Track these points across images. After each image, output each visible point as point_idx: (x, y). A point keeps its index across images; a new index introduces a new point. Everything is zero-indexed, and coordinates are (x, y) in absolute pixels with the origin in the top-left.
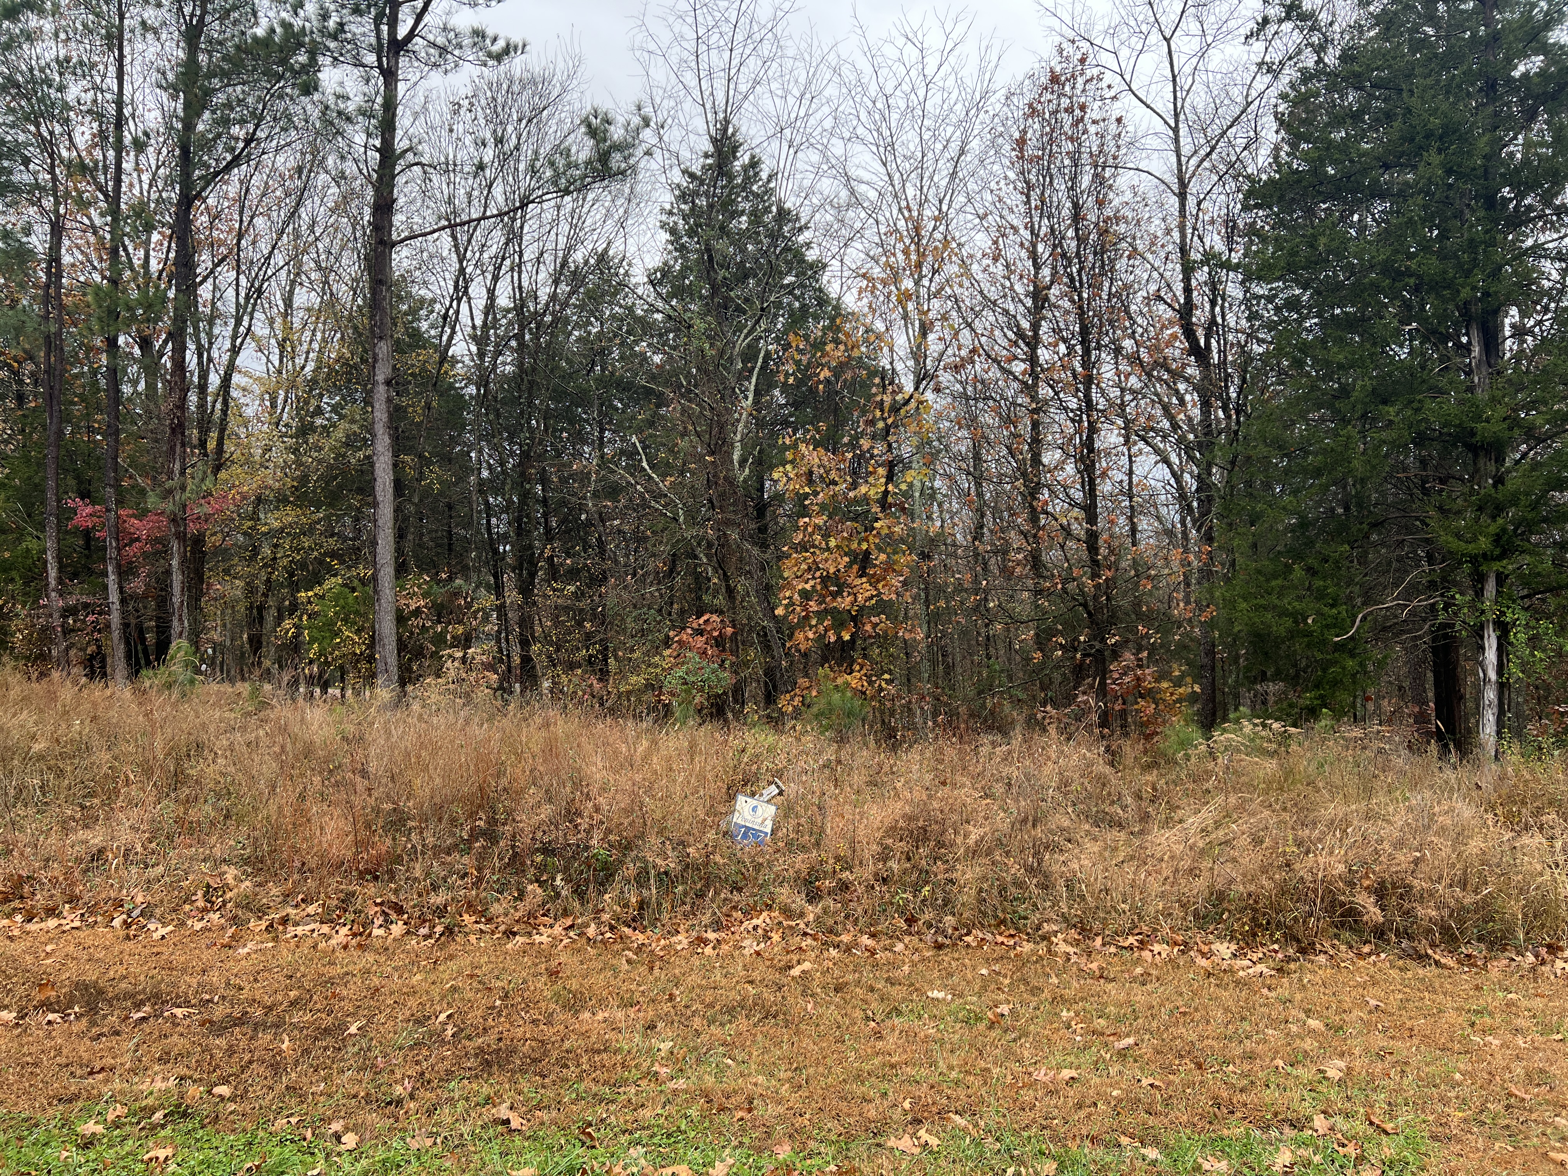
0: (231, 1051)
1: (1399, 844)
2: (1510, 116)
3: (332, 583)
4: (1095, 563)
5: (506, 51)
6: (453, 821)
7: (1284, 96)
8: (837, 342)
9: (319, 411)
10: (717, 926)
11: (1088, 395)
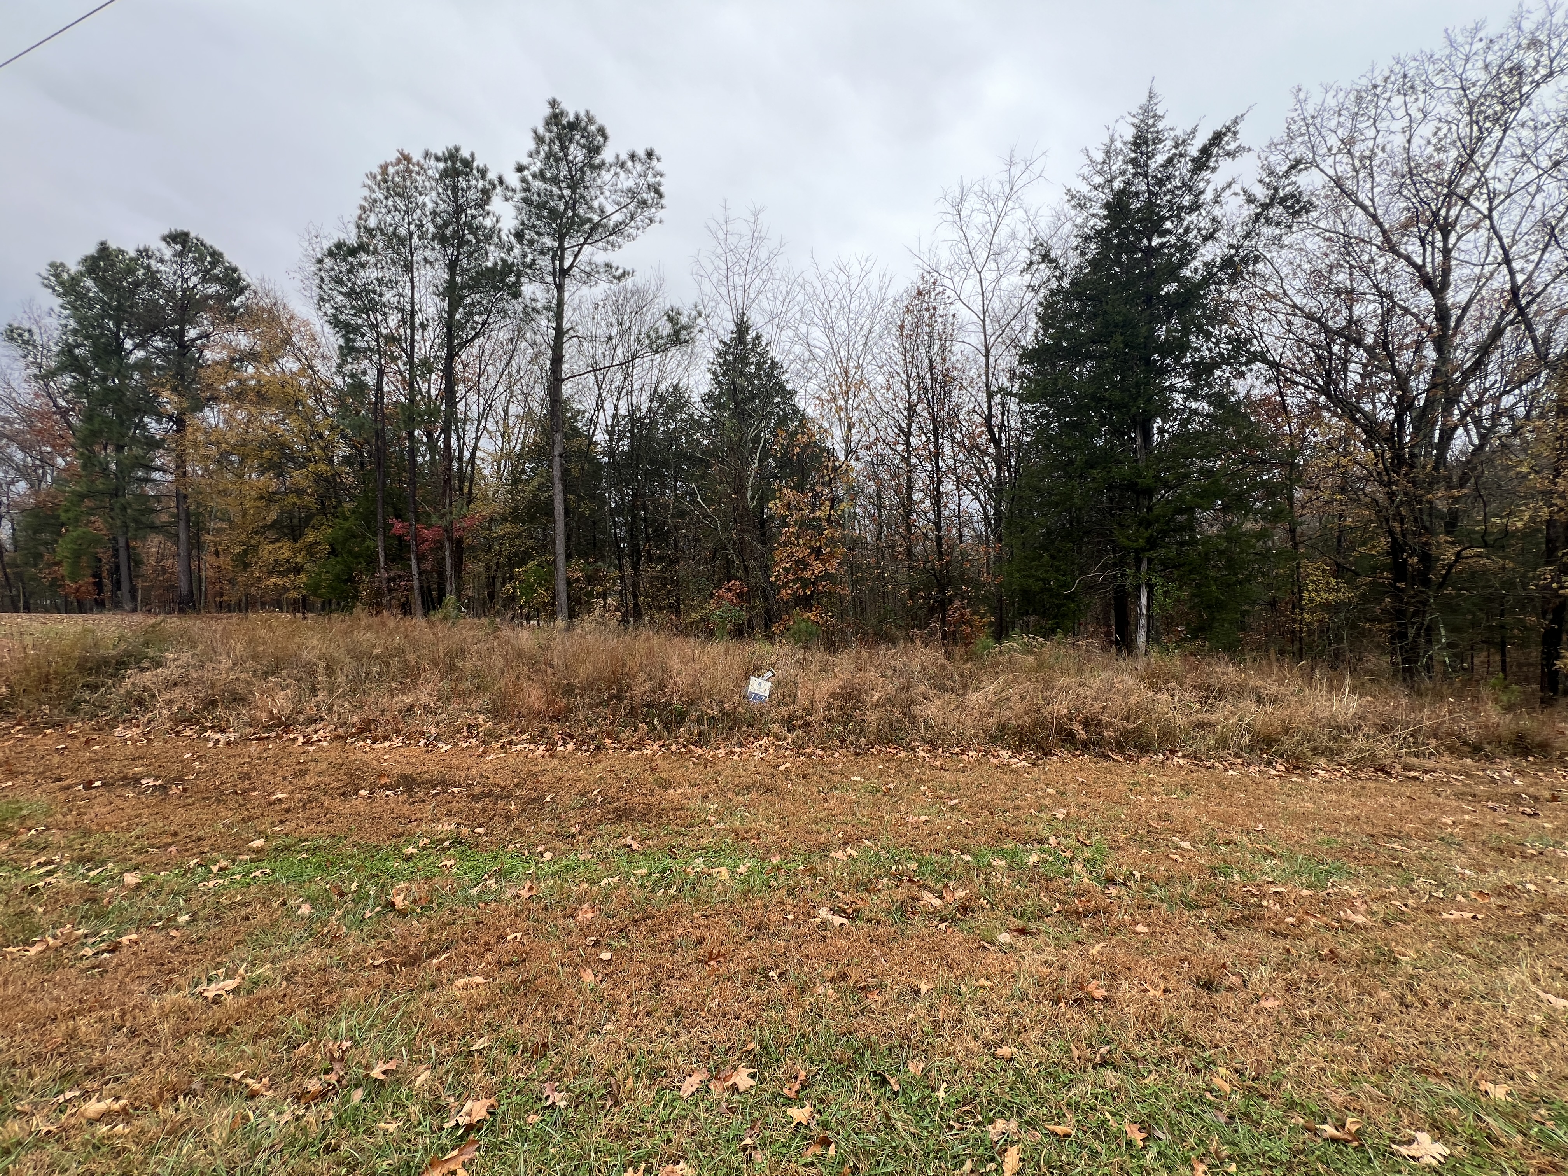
0: (484, 810)
1: (1095, 699)
2: (1159, 316)
3: (532, 564)
4: (940, 552)
5: (624, 275)
6: (599, 690)
7: (1041, 304)
8: (803, 433)
9: (523, 471)
10: (740, 745)
11: (937, 463)
